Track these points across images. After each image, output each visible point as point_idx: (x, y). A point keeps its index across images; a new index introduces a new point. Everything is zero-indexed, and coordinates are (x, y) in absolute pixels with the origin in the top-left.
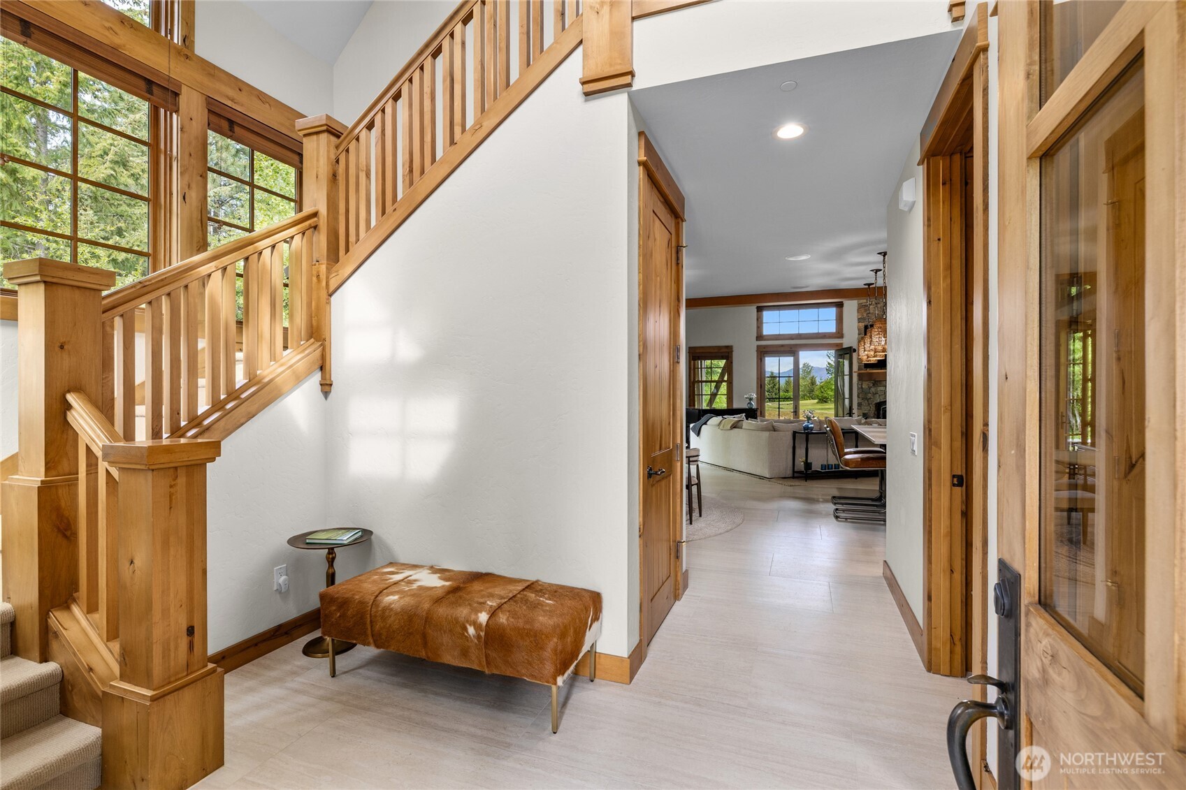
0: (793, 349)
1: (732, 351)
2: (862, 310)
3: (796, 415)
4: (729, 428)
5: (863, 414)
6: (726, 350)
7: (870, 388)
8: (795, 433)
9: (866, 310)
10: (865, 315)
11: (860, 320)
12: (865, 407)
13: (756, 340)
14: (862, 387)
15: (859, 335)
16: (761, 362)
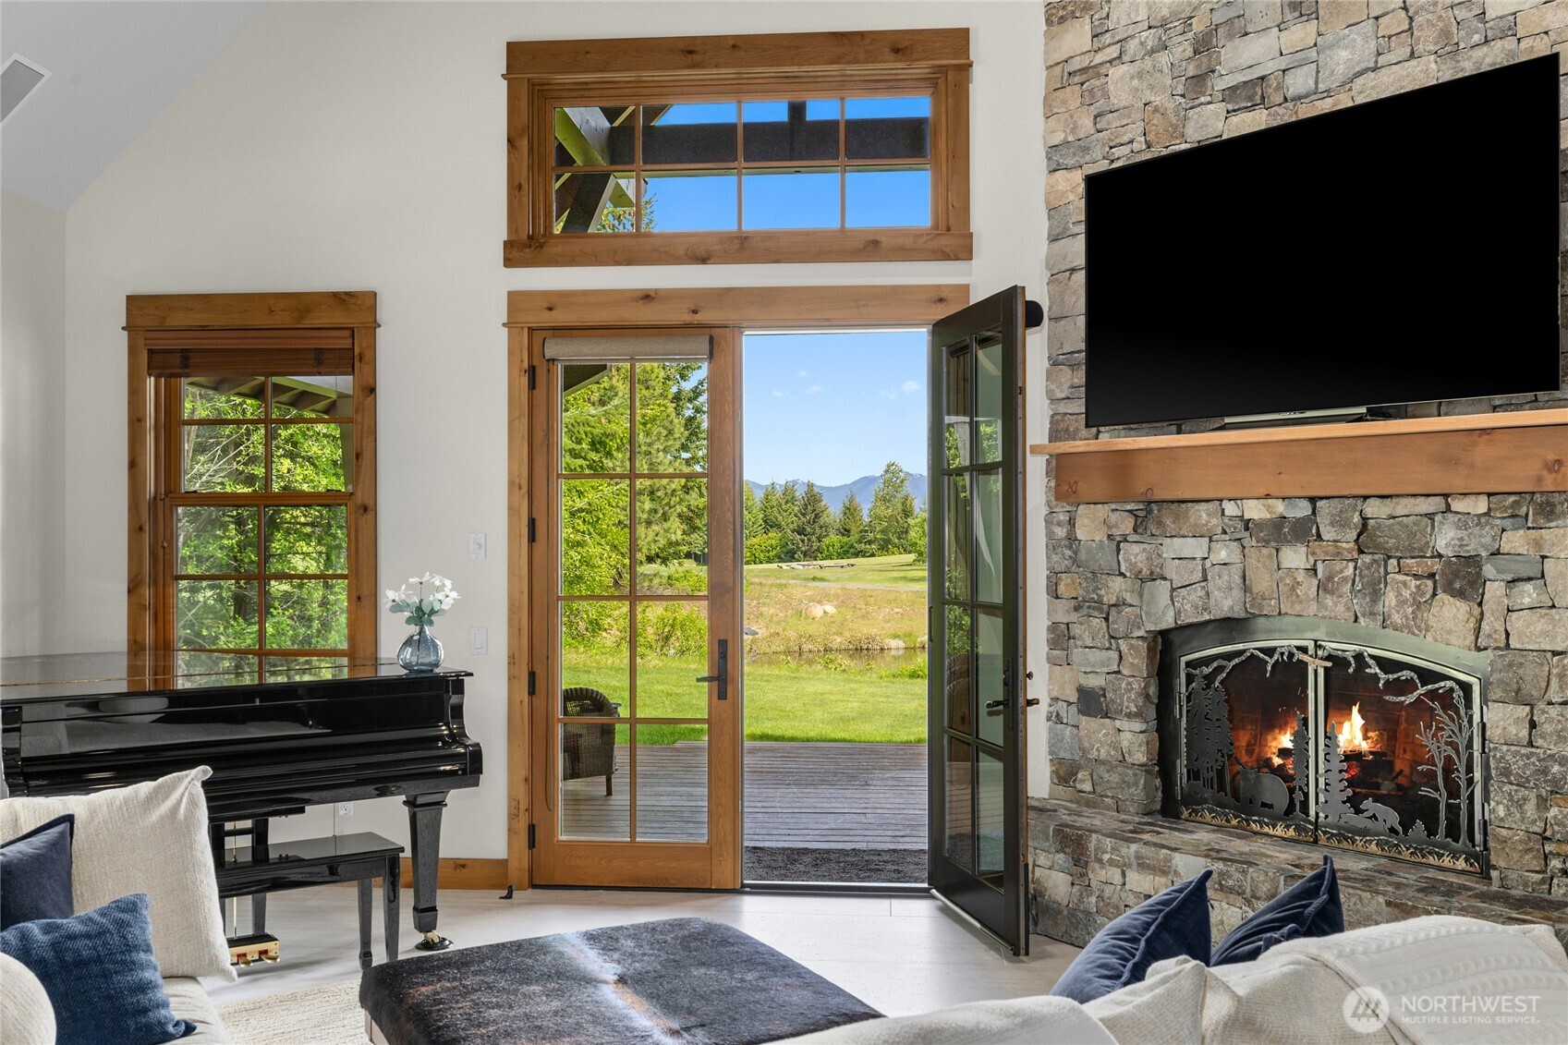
0: (702, 317)
1: (374, 325)
2: (1072, 96)
3: (722, 695)
5: (1082, 691)
6: (339, 318)
7: (1118, 543)
9: (1089, 98)
10: (1086, 123)
11: (1057, 157)
12: (1095, 656)
13: (509, 262)
14: (1071, 538)
15: (1054, 239)
16: (533, 386)
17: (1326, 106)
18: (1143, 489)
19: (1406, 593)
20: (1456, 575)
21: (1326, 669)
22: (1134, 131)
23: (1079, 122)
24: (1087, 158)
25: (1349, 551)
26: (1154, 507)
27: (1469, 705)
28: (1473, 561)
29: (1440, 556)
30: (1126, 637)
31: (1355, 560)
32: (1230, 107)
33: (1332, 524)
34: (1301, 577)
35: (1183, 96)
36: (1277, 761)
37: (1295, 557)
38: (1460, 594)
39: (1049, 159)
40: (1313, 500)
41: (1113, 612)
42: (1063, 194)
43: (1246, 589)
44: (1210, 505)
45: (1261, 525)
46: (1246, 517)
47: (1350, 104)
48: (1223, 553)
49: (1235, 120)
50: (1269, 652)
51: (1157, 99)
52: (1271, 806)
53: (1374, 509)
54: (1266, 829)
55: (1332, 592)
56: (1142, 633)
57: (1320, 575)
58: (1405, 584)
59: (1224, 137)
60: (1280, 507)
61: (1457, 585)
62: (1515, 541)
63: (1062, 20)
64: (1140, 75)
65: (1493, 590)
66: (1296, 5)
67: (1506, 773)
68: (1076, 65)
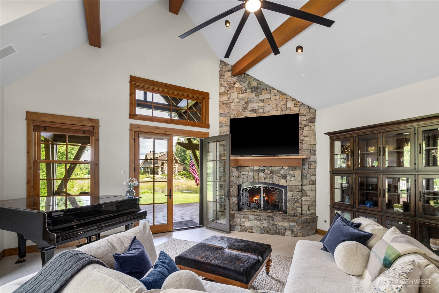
0: (167, 133)
2: (224, 107)
3: (170, 198)
6: (90, 124)
7: (233, 172)
9: (227, 107)
10: (227, 111)
11: (221, 115)
13: (130, 118)
15: (220, 127)
16: (135, 142)
17: (265, 115)
18: (240, 165)
19: (277, 179)
20: (284, 176)
21: (264, 189)
22: (235, 113)
23: (225, 111)
24: (227, 116)
25: (269, 173)
26: (239, 167)
27: (283, 192)
28: (286, 175)
29: (281, 174)
30: (234, 186)
31: (270, 175)
32: (250, 112)
33: (267, 170)
34: (262, 177)
35: (243, 110)
36: (254, 201)
37: (261, 174)
39: (220, 115)
40: (264, 167)
41: (232, 182)
42: (222, 121)
43: (254, 178)
44: (248, 167)
45: (256, 170)
46: (254, 169)
47: (268, 115)
48: (250, 174)
49: (251, 114)
50: (255, 187)
51: (239, 109)
52: (255, 208)
53: (273, 168)
54: (255, 211)
55: (267, 179)
56: (237, 185)
57: (265, 176)
58: (277, 178)
59: (249, 117)
60: (259, 167)
61: (284, 178)
62: (291, 172)
63: (222, 95)
64: (236, 105)
65: (288, 178)
66: (261, 100)
67: (289, 200)
68: (225, 102)
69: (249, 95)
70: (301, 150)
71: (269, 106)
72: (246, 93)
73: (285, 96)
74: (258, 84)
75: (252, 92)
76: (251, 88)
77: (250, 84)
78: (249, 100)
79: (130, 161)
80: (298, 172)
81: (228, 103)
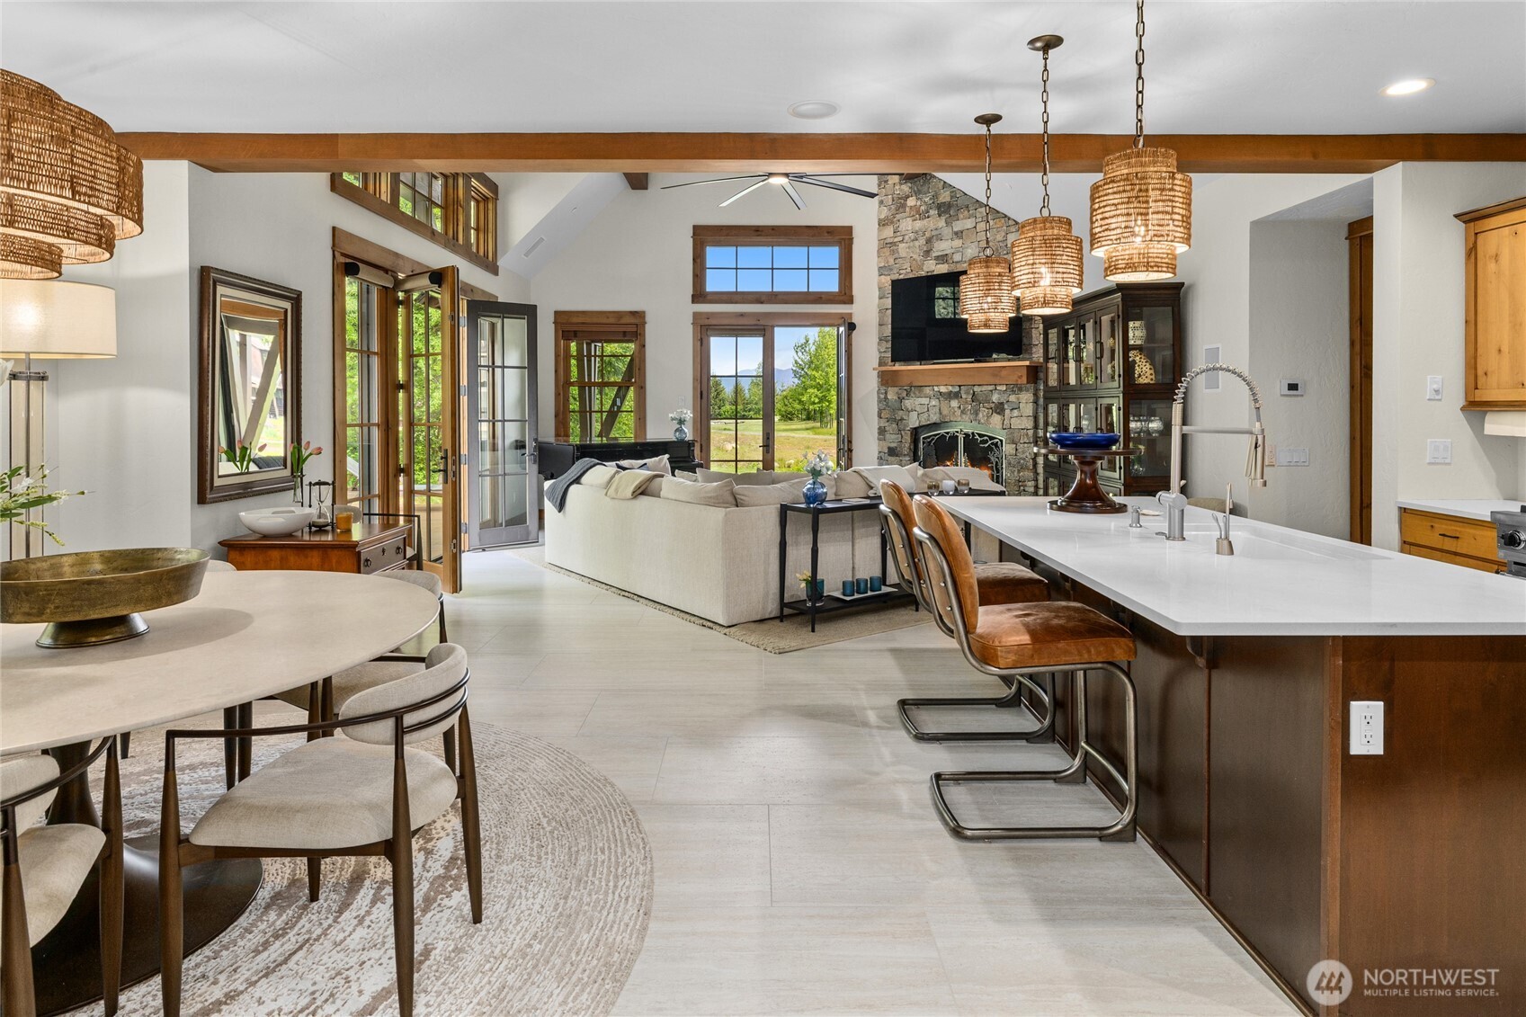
0: (762, 323)
1: (644, 326)
2: (887, 251)
3: (768, 452)
4: (629, 495)
5: (889, 448)
6: (633, 320)
7: (901, 400)
8: (784, 510)
9: (893, 252)
10: (891, 261)
11: (882, 271)
12: (893, 437)
13: (693, 302)
14: (886, 398)
15: (880, 298)
16: (701, 345)
19: (985, 413)
20: (998, 408)
21: (963, 437)
22: (907, 265)
24: (892, 273)
25: (970, 401)
26: (913, 388)
27: (1001, 446)
28: (1002, 404)
29: (994, 402)
30: (904, 430)
31: (971, 404)
32: (937, 263)
33: (965, 393)
34: (956, 409)
35: (922, 257)
37: (954, 403)
38: (998, 413)
39: (879, 272)
40: (960, 386)
41: (901, 422)
42: (884, 284)
43: (940, 414)
44: (930, 387)
45: (945, 394)
46: (940, 391)
48: (934, 402)
49: (939, 266)
50: (947, 433)
51: (915, 256)
53: (976, 389)
55: (965, 414)
56: (909, 428)
57: (961, 408)
58: (984, 411)
59: (935, 273)
60: (950, 388)
61: (998, 411)
62: (1013, 398)
63: (884, 225)
64: (909, 248)
65: (1007, 412)
66: (956, 233)
67: (1010, 464)
68: (888, 241)
69: (936, 222)
70: (1037, 345)
71: (973, 245)
72: (928, 217)
73: (1003, 220)
74: (952, 197)
75: (940, 215)
76: (939, 207)
77: (935, 196)
78: (934, 233)
79: (695, 379)
80: (1026, 398)
81: (893, 244)
